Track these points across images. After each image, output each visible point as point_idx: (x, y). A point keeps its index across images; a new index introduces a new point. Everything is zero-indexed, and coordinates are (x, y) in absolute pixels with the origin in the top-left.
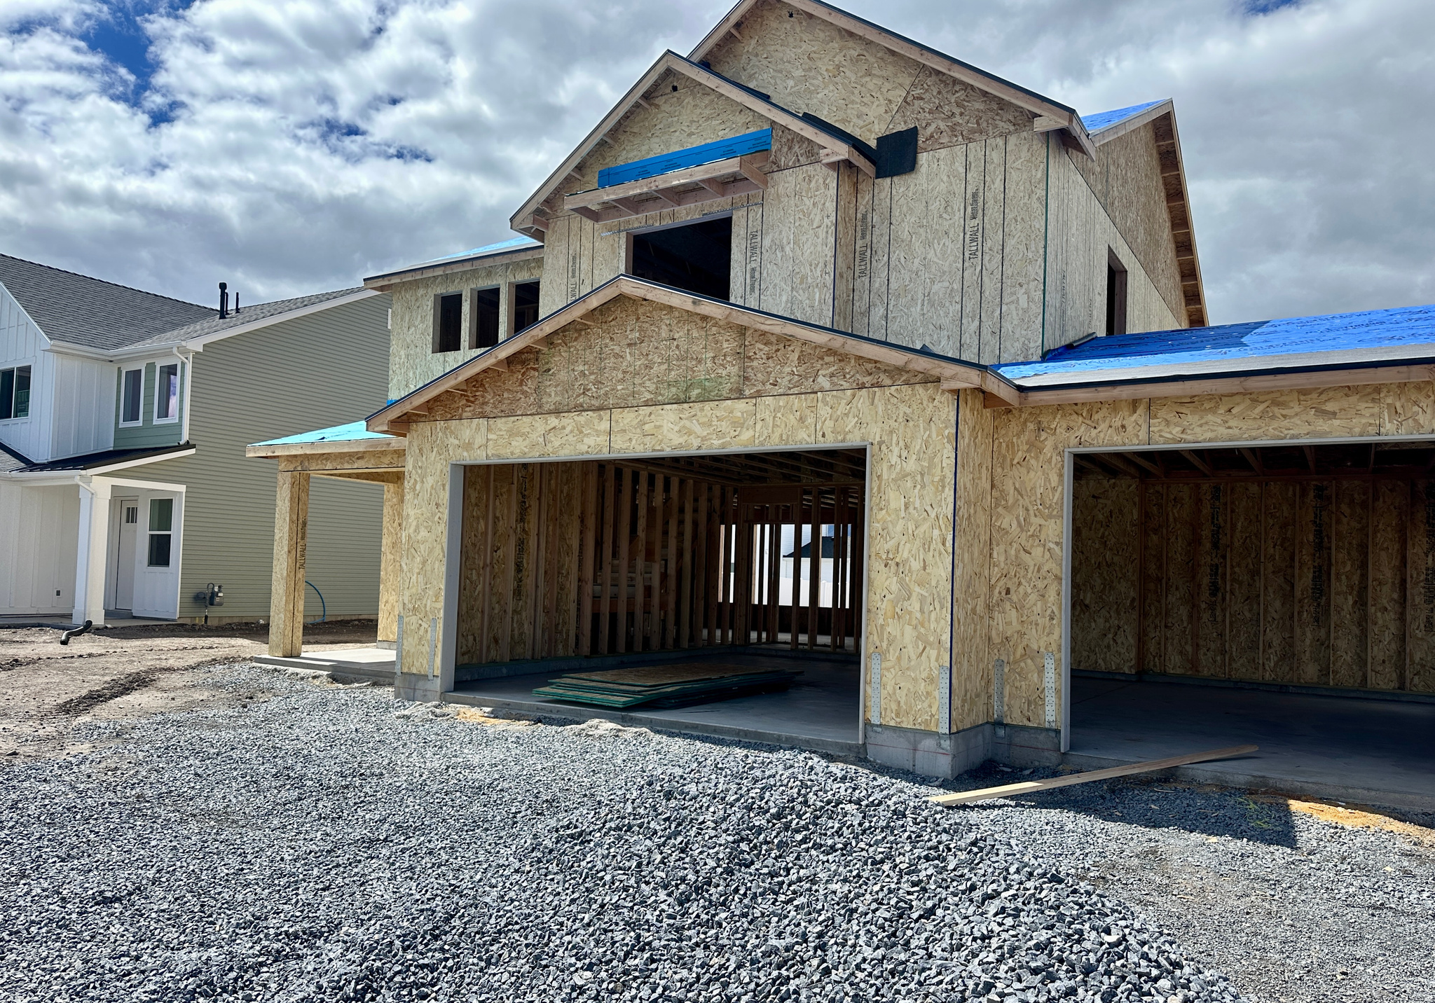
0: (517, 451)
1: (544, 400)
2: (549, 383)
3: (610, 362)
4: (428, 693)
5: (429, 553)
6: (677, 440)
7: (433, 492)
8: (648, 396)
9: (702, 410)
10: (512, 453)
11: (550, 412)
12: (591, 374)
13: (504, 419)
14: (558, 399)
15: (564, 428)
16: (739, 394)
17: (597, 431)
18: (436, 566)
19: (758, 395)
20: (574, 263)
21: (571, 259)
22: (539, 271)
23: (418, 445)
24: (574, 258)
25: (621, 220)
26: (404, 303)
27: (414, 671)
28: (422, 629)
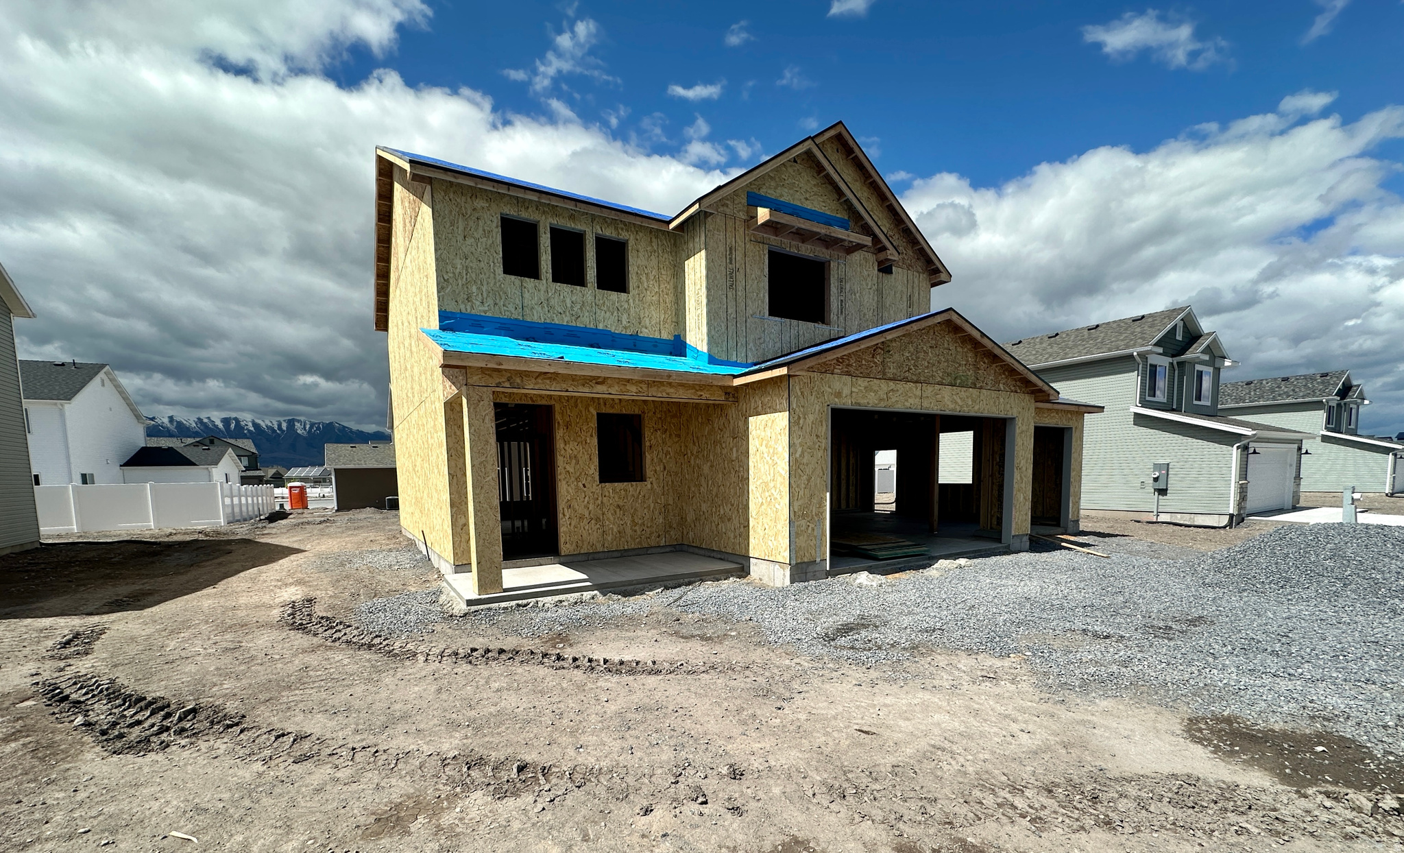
0: (871, 402)
1: (887, 370)
2: (890, 360)
3: (921, 355)
4: (817, 573)
5: (813, 472)
6: (951, 406)
7: (814, 426)
8: (940, 379)
9: (961, 391)
10: (868, 403)
11: (891, 379)
12: (913, 360)
13: (862, 379)
14: (895, 371)
15: (898, 391)
16: (973, 386)
17: (915, 395)
18: (818, 482)
19: (981, 388)
20: (731, 253)
21: (728, 249)
22: (626, 234)
23: (800, 389)
24: (731, 249)
25: (765, 235)
26: (454, 207)
27: (806, 560)
28: (810, 528)
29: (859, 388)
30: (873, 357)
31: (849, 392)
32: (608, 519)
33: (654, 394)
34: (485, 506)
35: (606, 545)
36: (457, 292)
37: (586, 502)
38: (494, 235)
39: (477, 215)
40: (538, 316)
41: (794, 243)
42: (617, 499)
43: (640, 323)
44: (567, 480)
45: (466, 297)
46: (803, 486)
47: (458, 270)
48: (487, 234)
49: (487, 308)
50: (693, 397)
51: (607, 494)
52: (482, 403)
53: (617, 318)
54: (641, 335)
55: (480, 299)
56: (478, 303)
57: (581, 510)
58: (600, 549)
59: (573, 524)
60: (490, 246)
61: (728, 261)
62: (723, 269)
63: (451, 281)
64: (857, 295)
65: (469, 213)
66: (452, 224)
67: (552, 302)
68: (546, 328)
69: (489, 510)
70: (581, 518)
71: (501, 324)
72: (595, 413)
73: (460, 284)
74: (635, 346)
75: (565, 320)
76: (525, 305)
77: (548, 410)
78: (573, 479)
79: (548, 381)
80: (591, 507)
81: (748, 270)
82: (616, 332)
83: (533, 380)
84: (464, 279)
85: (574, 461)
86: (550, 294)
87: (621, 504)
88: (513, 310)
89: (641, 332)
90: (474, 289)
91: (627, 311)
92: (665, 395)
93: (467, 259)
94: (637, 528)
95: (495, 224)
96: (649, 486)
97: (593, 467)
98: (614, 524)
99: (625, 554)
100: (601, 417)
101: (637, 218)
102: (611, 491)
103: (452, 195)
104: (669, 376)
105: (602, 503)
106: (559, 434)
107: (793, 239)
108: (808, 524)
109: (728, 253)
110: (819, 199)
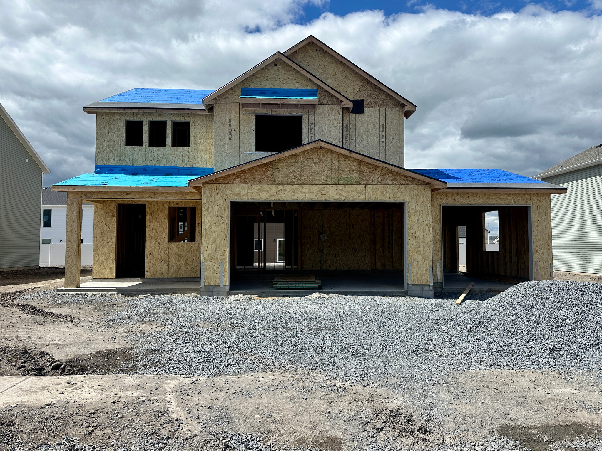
0: (263, 197)
1: (276, 179)
2: (278, 173)
3: (306, 168)
4: (221, 292)
5: (218, 236)
6: (335, 197)
7: (219, 212)
8: (323, 181)
9: (345, 187)
10: (261, 198)
11: (279, 184)
12: (298, 171)
13: (256, 185)
14: (283, 179)
15: (286, 190)
16: (359, 183)
17: (301, 192)
18: (222, 242)
19: (366, 184)
21: (228, 119)
22: (189, 118)
24: (230, 120)
25: (253, 109)
26: (105, 121)
27: (212, 284)
28: (215, 267)
29: (253, 190)
30: (264, 172)
31: (246, 193)
32: (172, 261)
33: (158, 198)
34: (71, 249)
35: (169, 275)
36: (104, 156)
37: (159, 252)
38: (122, 130)
39: (115, 123)
40: (140, 163)
42: (177, 251)
43: (195, 161)
44: (150, 240)
45: (107, 158)
46: (211, 243)
47: (105, 147)
48: (118, 130)
49: (116, 162)
50: (181, 198)
51: (172, 248)
52: (73, 205)
53: (182, 160)
54: (196, 167)
55: (113, 158)
56: (112, 160)
57: (157, 256)
58: (166, 276)
59: (152, 262)
60: (120, 135)
61: (228, 126)
63: (101, 152)
64: (325, 132)
65: (111, 122)
66: (104, 128)
67: (147, 156)
68: (143, 168)
70: (157, 259)
71: (122, 168)
72: (167, 207)
73: (105, 153)
74: (191, 172)
75: (154, 163)
76: (134, 158)
77: (144, 206)
78: (153, 240)
79: (103, 195)
80: (162, 254)
81: (241, 129)
82: (181, 166)
83: (96, 195)
84: (107, 151)
85: (154, 231)
86: (147, 152)
87: (180, 253)
88: (128, 162)
89: (195, 165)
90: (111, 154)
91: (188, 156)
92: (164, 198)
93: (109, 142)
94: (188, 267)
95: (122, 125)
96: (197, 244)
97: (164, 234)
98: (175, 264)
99: (180, 280)
100: (170, 209)
101: (189, 111)
102: (174, 247)
103: (104, 116)
105: (168, 252)
106: (148, 217)
107: (273, 108)
108: (214, 264)
109: (228, 122)
110: (293, 82)
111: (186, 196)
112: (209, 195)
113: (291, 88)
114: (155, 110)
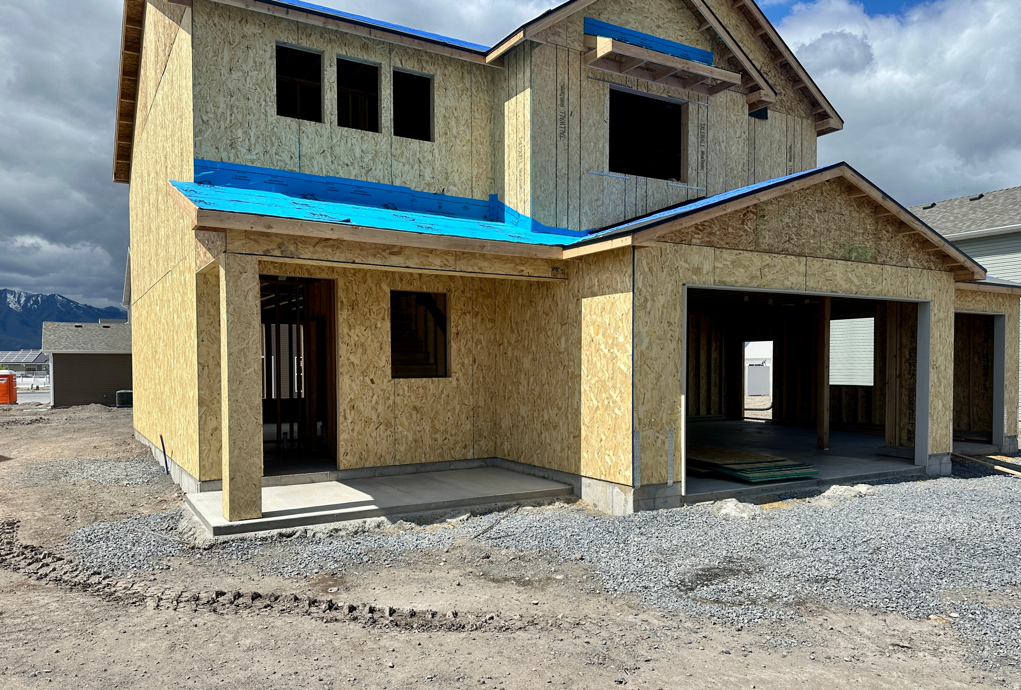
0: (740, 280)
1: (760, 240)
2: (764, 227)
3: (806, 221)
4: (669, 499)
5: (663, 369)
6: (845, 286)
7: (665, 310)
8: (830, 252)
9: (857, 267)
10: (736, 282)
11: (766, 252)
12: (794, 227)
13: (729, 251)
14: (771, 241)
15: (775, 266)
16: (874, 261)
17: (797, 272)
18: (670, 381)
19: (883, 263)
20: (563, 92)
21: (559, 87)
22: (432, 68)
23: (648, 264)
24: (562, 88)
25: (606, 71)
26: (219, 33)
27: (654, 482)
28: (659, 441)
29: (724, 262)
30: (743, 224)
31: (711, 268)
32: (402, 424)
33: (464, 268)
35: (397, 458)
36: (218, 136)
37: (374, 402)
38: (267, 67)
39: (246, 43)
40: (318, 167)
41: (642, 80)
42: (413, 399)
43: (447, 179)
44: (351, 373)
45: (229, 142)
46: (650, 386)
47: (220, 110)
48: (258, 66)
49: (255, 157)
50: (512, 273)
51: (401, 392)
52: (244, 275)
53: (418, 173)
54: (449, 194)
55: (246, 146)
56: (244, 151)
57: (367, 412)
58: (390, 462)
59: (357, 428)
60: (262, 81)
61: (559, 102)
62: (553, 112)
63: (211, 123)
64: (723, 145)
65: (237, 41)
66: (216, 54)
67: (337, 151)
68: (327, 183)
69: (248, 411)
70: (367, 422)
71: (272, 176)
72: (388, 291)
73: (223, 127)
74: (440, 207)
75: (353, 173)
76: (303, 153)
77: (329, 286)
78: (358, 372)
79: (330, 250)
80: (380, 408)
81: (584, 114)
82: (417, 189)
83: (311, 248)
84: (228, 121)
85: (360, 350)
86: (335, 141)
87: (418, 404)
88: (287, 160)
89: (448, 191)
90: (240, 133)
91: (431, 164)
92: (476, 270)
93: (232, 96)
94: (438, 436)
95: (268, 55)
96: (454, 383)
97: (384, 358)
98: (408, 431)
99: (422, 469)
100: (396, 296)
101: (446, 48)
102: (406, 389)
103: (216, 19)
104: (483, 247)
105: (394, 403)
106: (343, 316)
107: (641, 76)
108: (657, 434)
109: (559, 92)
110: (674, 27)
111: (523, 268)
112: (647, 270)
113: (671, 39)
114: (367, 29)
